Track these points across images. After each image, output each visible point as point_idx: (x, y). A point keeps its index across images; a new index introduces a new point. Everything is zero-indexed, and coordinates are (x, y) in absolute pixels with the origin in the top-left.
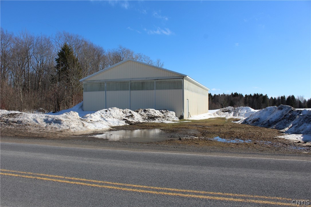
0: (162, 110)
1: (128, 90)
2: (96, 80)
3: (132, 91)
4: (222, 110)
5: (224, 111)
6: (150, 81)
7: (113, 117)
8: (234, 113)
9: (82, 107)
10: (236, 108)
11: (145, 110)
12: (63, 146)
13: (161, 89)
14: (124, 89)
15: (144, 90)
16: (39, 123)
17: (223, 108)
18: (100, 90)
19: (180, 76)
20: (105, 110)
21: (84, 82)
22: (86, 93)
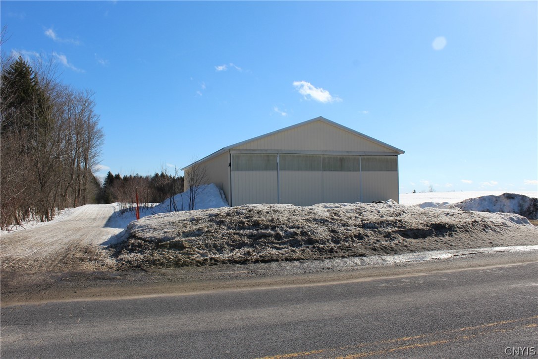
1: (318, 169)
2: (259, 148)
3: (325, 172)
6: (353, 156)
13: (369, 170)
14: (312, 168)
15: (345, 171)
18: (267, 168)
19: (393, 152)
22: (237, 172)
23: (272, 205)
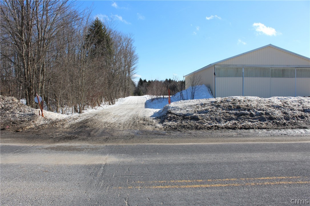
1: (268, 77)
2: (230, 64)
3: (272, 78)
6: (291, 68)
13: (301, 77)
14: (264, 76)
15: (285, 77)
18: (236, 76)
22: (218, 78)
23: (246, 97)
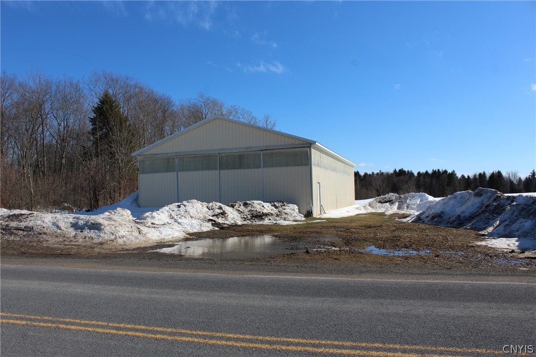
0: (276, 203)
2: (160, 153)
3: (222, 171)
4: (378, 200)
5: (382, 201)
6: (254, 152)
7: (192, 217)
8: (398, 205)
9: (136, 200)
10: (401, 196)
11: (246, 203)
12: (104, 269)
13: (272, 166)
14: (208, 168)
15: (244, 168)
16: (63, 229)
17: (379, 197)
18: (166, 171)
19: (305, 143)
20: (177, 204)
21: (139, 158)
22: (143, 175)
